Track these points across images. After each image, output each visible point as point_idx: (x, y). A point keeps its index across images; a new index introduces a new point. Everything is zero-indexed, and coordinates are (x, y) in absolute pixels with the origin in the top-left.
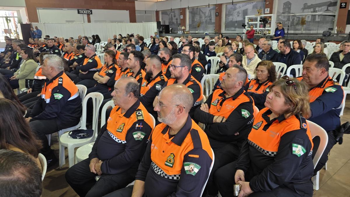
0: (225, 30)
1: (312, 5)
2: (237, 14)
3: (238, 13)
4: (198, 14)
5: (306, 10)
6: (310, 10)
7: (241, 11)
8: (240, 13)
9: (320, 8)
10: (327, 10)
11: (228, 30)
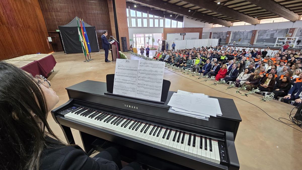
0: (256, 43)
4: (239, 34)
8: (268, 35)
11: (258, 43)
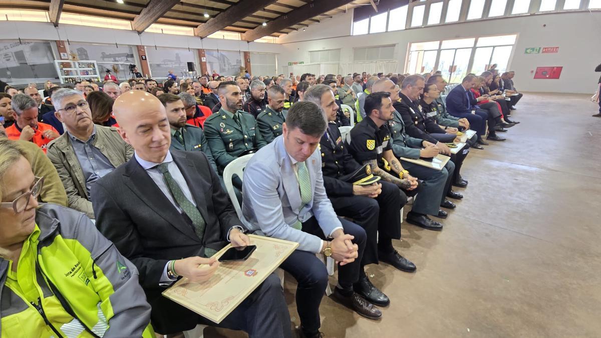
1: (110, 54)
2: (4, 58)
3: (5, 55)
5: (105, 59)
6: (110, 59)
7: (12, 53)
8: (10, 57)
9: (120, 58)
10: (127, 60)
